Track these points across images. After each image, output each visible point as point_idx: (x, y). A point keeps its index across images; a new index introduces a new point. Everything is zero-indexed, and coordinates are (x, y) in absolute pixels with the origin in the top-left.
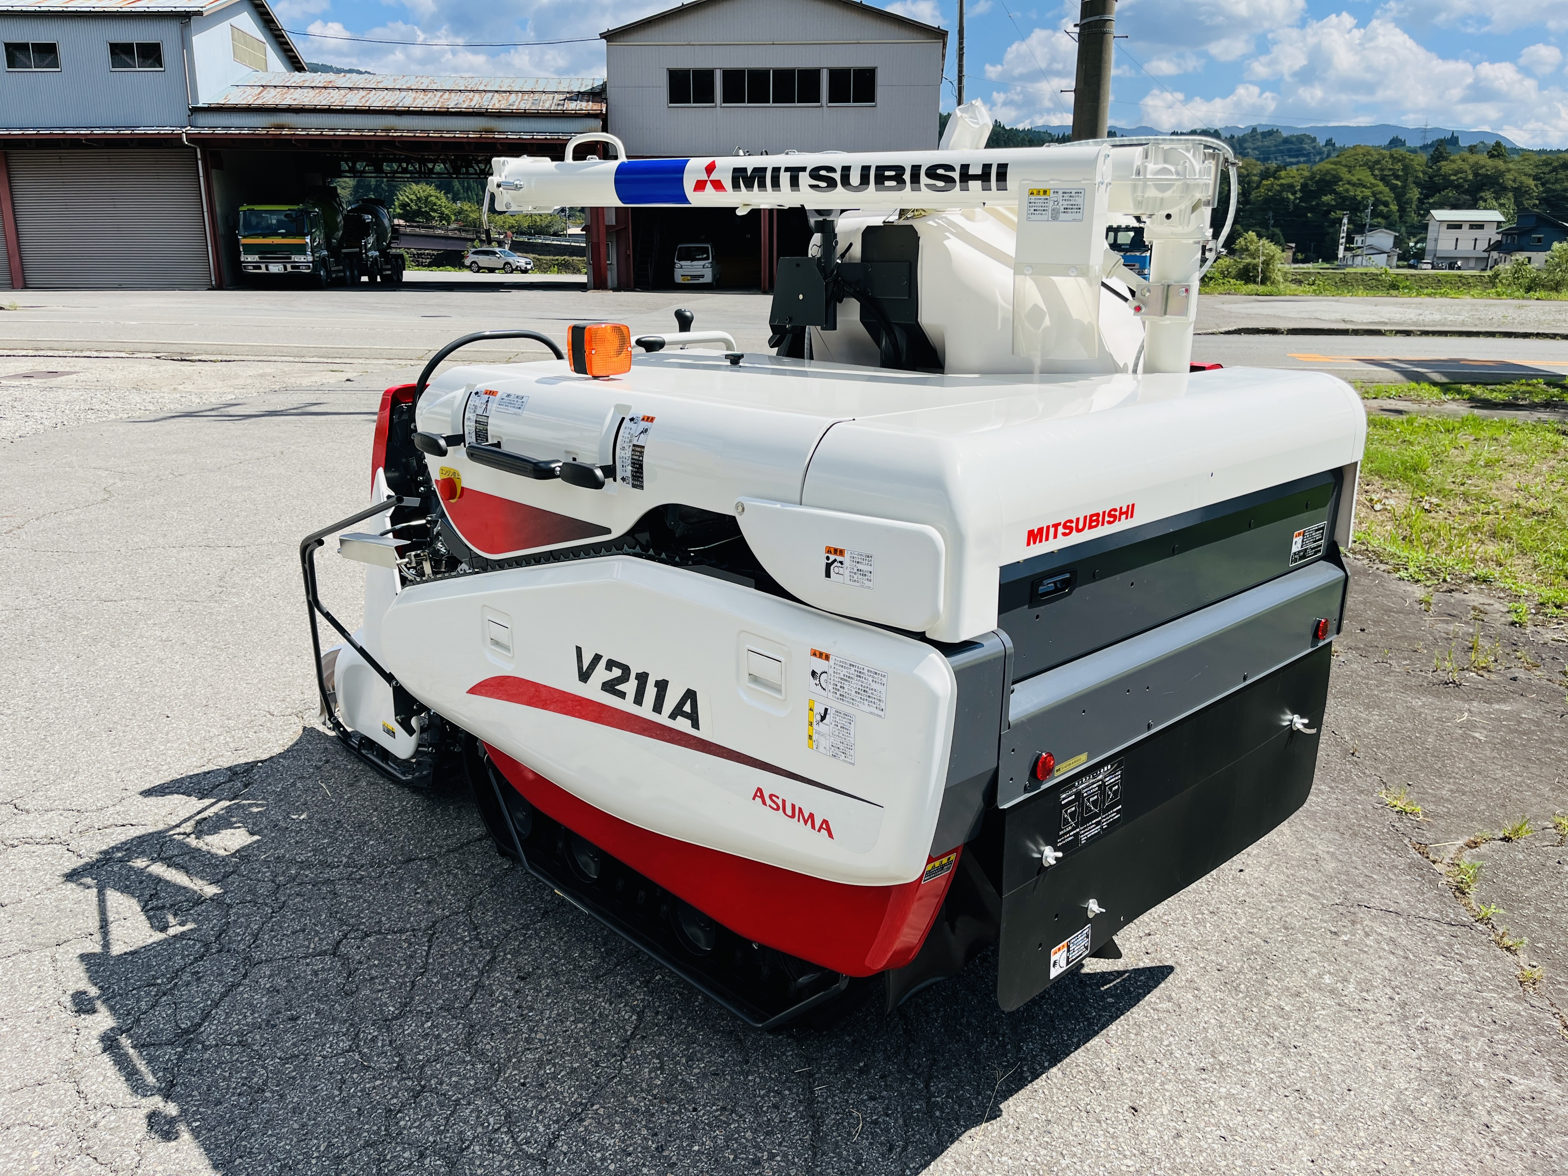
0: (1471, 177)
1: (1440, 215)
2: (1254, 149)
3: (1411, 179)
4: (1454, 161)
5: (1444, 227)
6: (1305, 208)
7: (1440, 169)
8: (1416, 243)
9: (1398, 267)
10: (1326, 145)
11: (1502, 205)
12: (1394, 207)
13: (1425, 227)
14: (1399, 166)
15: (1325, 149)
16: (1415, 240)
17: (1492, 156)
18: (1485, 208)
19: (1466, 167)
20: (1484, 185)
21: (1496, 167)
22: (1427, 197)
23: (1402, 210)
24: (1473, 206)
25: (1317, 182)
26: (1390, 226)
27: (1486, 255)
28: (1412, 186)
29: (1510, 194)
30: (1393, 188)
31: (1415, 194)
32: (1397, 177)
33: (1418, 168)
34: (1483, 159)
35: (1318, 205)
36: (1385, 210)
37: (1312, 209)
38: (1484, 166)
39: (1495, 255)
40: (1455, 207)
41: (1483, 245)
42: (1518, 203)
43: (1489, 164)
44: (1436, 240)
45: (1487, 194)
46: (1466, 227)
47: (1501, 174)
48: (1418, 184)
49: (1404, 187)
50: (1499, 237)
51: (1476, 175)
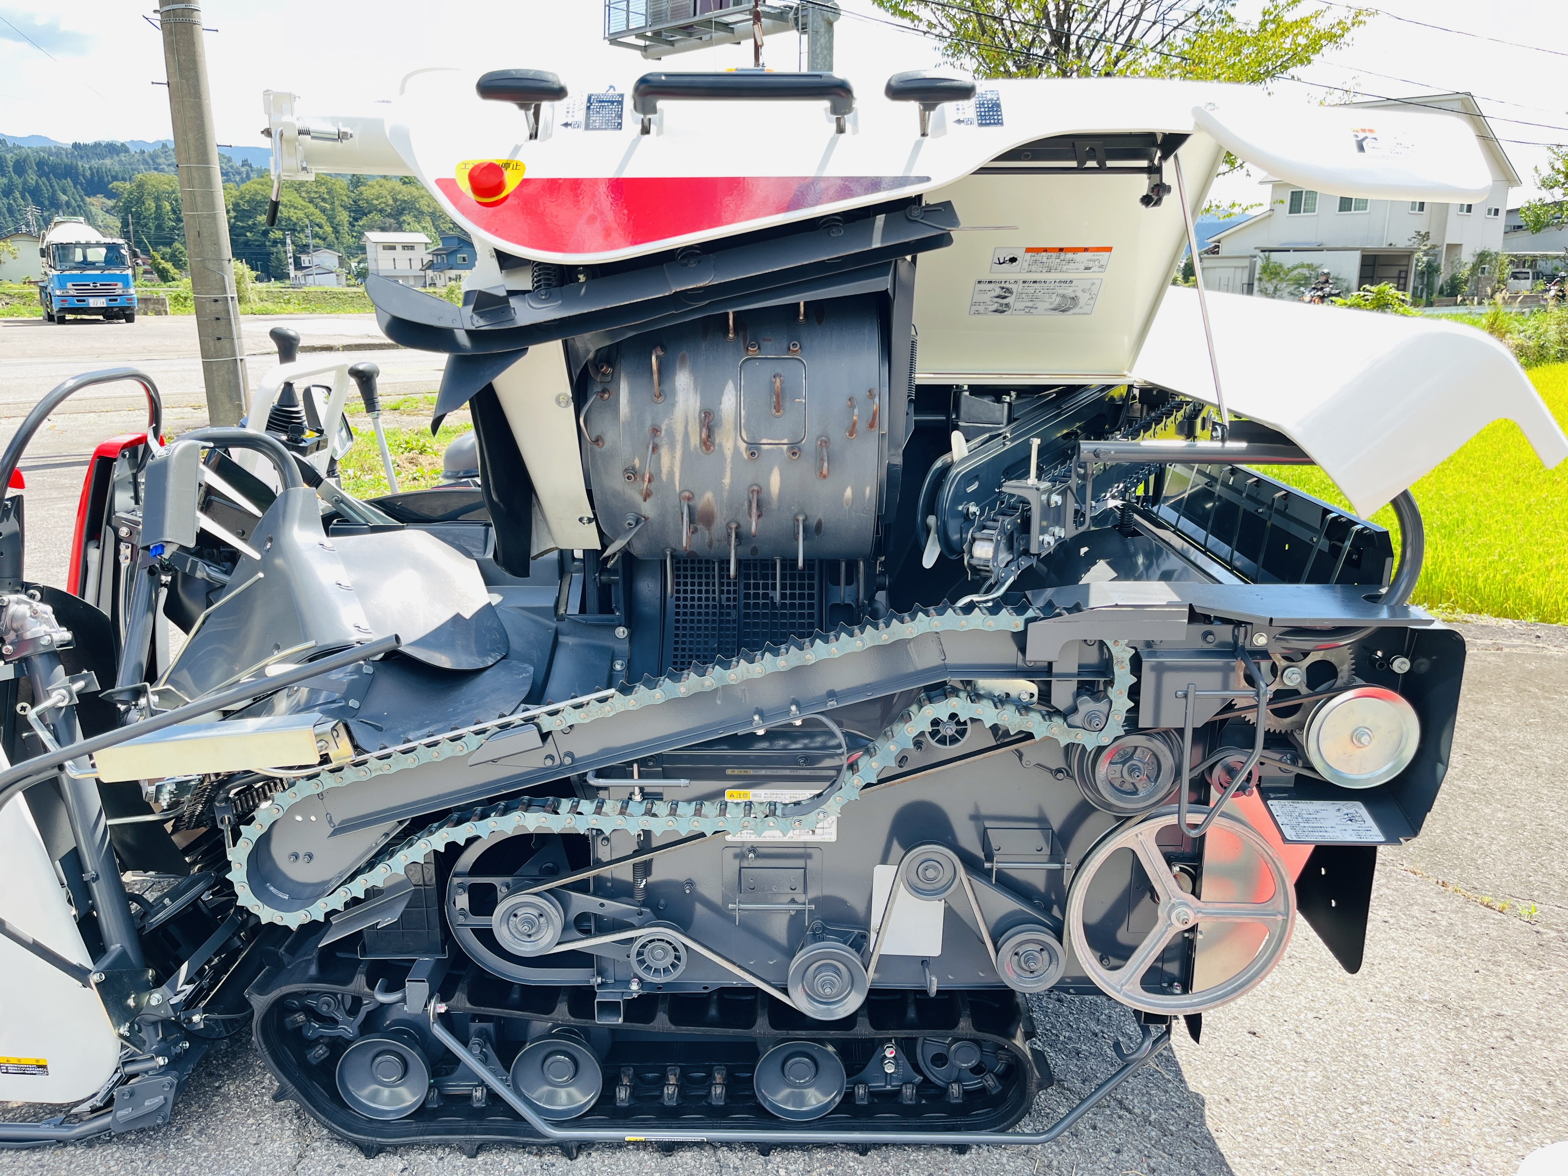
0: (391, 202)
1: (374, 237)
2: (169, 165)
3: (337, 203)
4: (372, 187)
5: (380, 248)
6: (243, 227)
7: (361, 193)
8: (359, 263)
9: (349, 286)
10: (243, 166)
11: (424, 228)
12: (329, 229)
13: (363, 249)
14: (323, 189)
15: (243, 169)
16: (357, 260)
17: (405, 183)
18: (411, 231)
19: (385, 193)
20: (404, 209)
21: (410, 194)
22: (356, 220)
23: (336, 231)
24: (399, 228)
25: (248, 202)
26: (330, 247)
27: (422, 273)
28: (340, 209)
29: (428, 218)
30: (323, 211)
31: (344, 217)
32: (324, 200)
33: (342, 192)
34: (399, 186)
35: (254, 224)
36: (321, 232)
37: (251, 229)
38: (400, 193)
39: (430, 273)
40: (383, 229)
41: (417, 265)
42: (437, 228)
43: (405, 192)
44: (376, 260)
45: (407, 218)
46: (399, 248)
47: (417, 199)
48: (344, 207)
49: (333, 210)
50: (430, 257)
51: (395, 200)
